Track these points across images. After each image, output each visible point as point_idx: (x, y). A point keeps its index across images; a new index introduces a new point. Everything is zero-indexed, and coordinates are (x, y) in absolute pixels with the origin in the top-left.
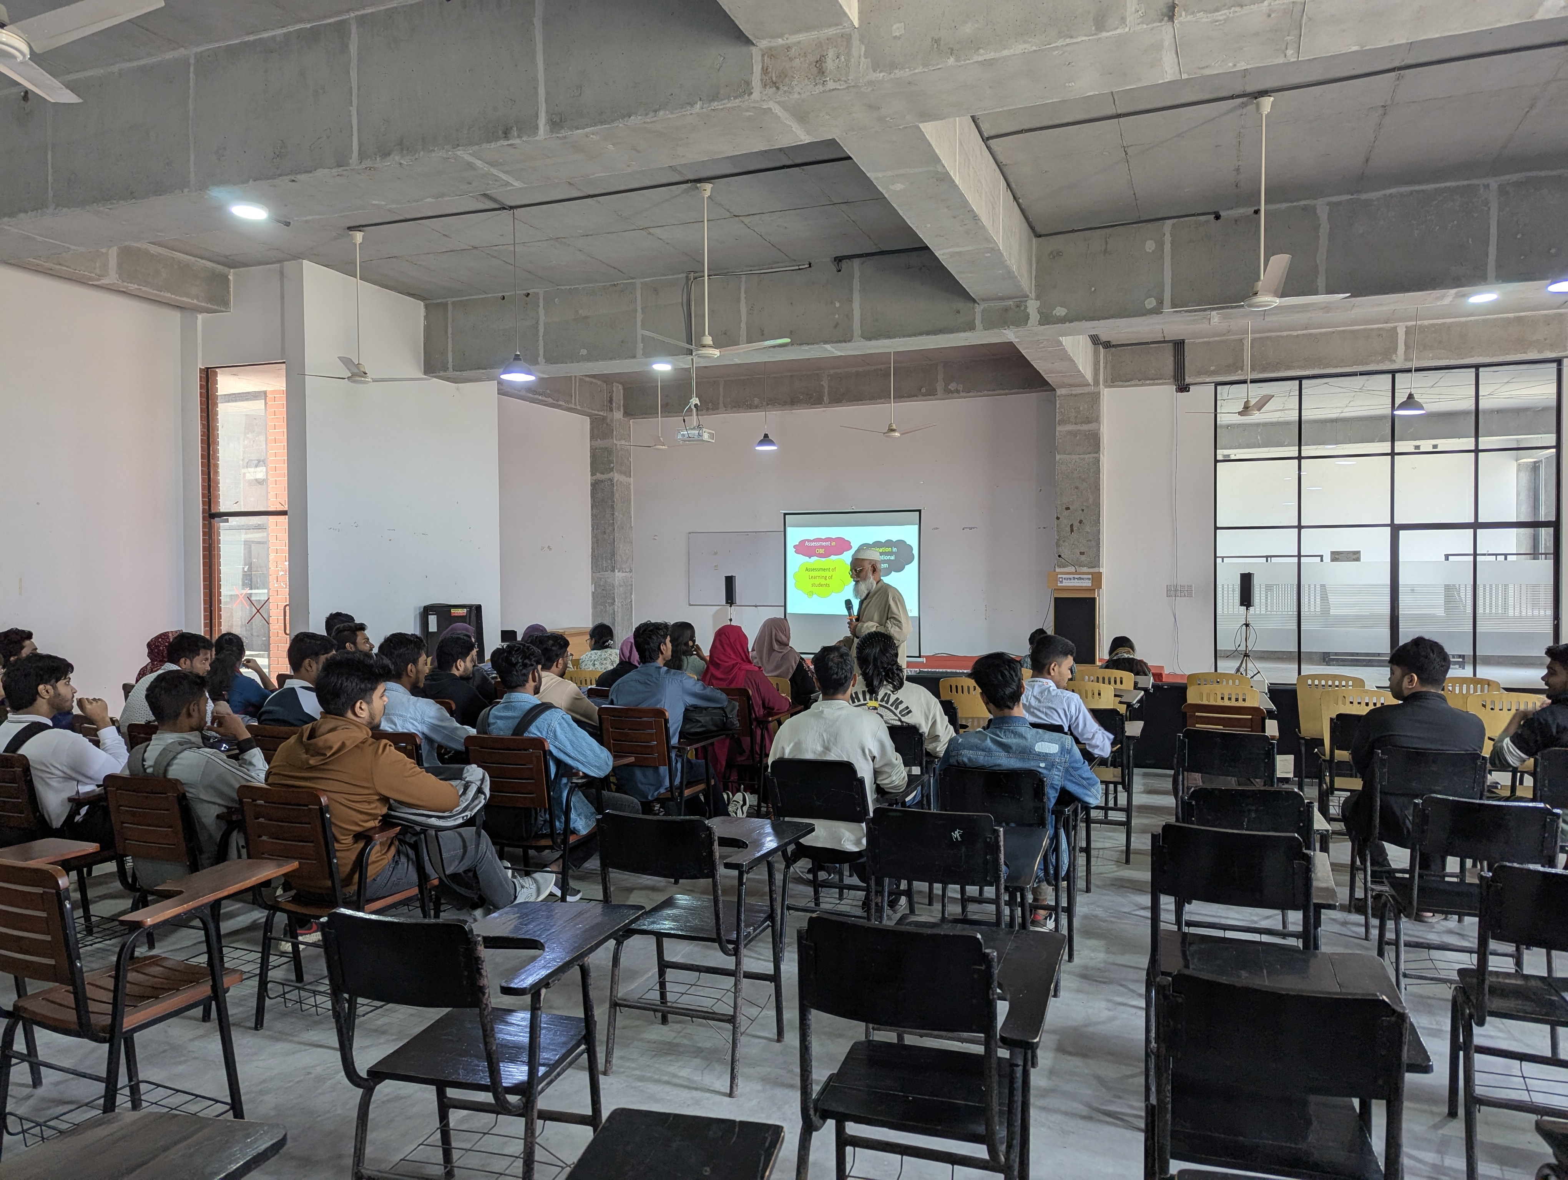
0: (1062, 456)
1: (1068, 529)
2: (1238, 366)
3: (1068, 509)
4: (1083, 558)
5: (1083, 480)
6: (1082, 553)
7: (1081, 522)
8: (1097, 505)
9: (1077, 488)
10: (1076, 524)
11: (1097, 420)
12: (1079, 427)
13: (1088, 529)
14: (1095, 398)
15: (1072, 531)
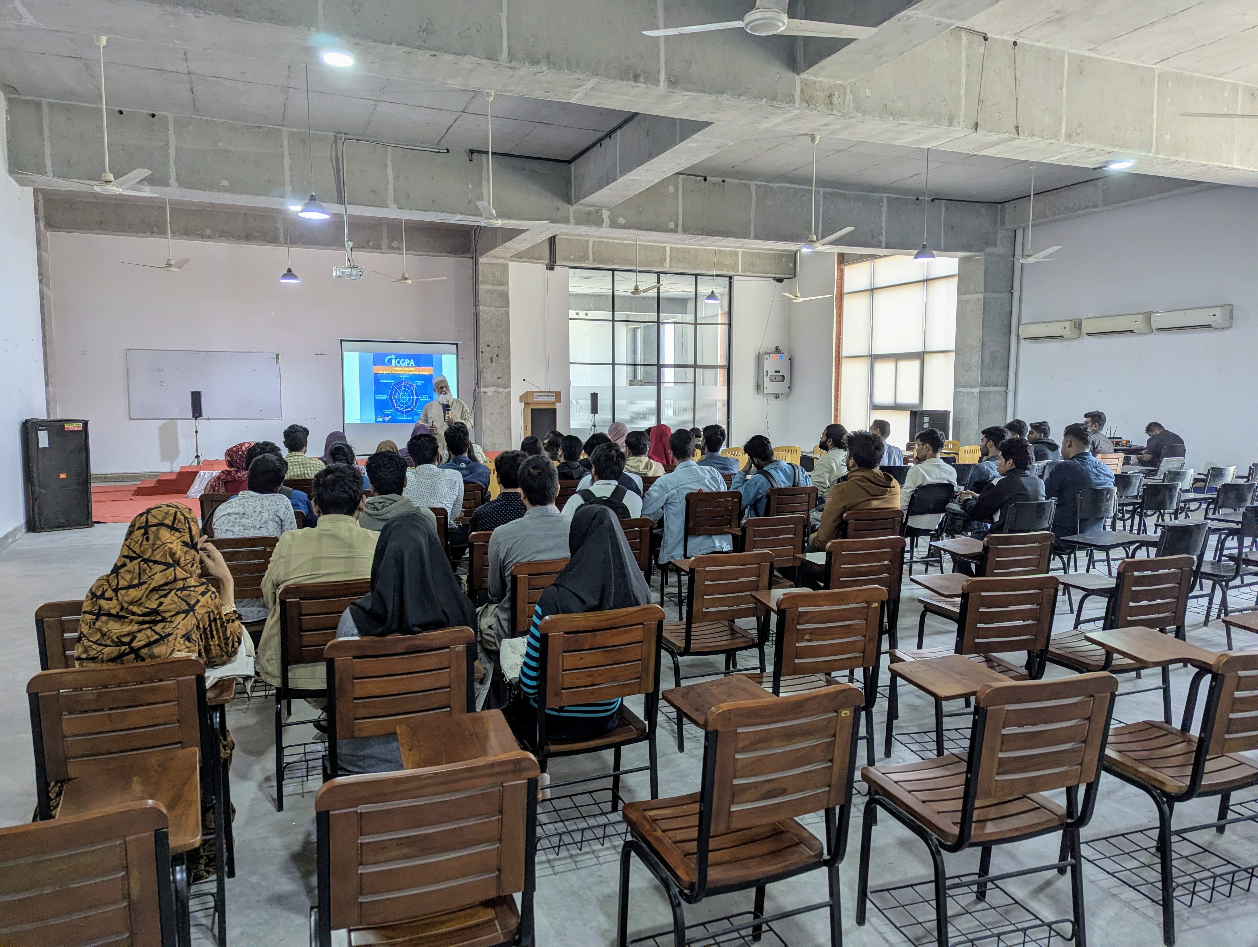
0: (485, 308)
1: (489, 360)
2: (585, 258)
3: (489, 346)
4: (499, 381)
5: (499, 326)
6: (499, 378)
7: (497, 356)
8: (508, 344)
9: (494, 331)
10: (495, 357)
11: (507, 283)
12: (495, 288)
13: (502, 361)
14: (505, 268)
15: (492, 362)
